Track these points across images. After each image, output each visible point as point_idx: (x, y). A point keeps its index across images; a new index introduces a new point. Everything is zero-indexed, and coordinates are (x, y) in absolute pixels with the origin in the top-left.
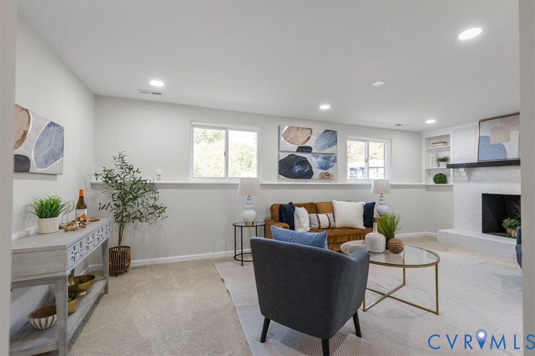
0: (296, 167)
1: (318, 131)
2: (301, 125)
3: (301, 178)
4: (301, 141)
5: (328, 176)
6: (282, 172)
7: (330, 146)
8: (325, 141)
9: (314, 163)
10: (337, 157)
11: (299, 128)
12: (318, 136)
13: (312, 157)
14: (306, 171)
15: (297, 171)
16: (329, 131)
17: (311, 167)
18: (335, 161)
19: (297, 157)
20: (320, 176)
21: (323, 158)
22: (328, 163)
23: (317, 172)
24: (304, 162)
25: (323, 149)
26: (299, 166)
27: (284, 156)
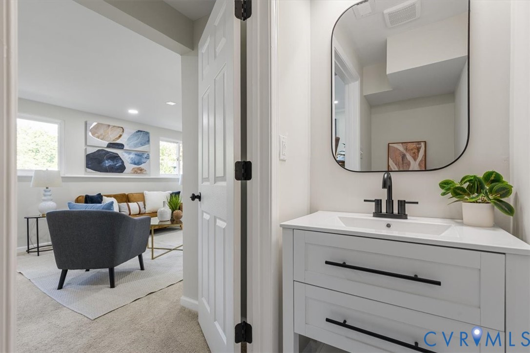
0: (106, 162)
1: (129, 130)
2: (112, 123)
3: (112, 172)
4: (112, 137)
5: (141, 170)
6: (90, 166)
7: (142, 145)
8: (137, 140)
9: (127, 158)
10: (150, 155)
11: (109, 126)
12: (131, 134)
13: (124, 154)
14: (117, 165)
15: (107, 165)
16: (141, 131)
17: (123, 162)
18: (148, 158)
19: (108, 152)
20: (132, 170)
21: (136, 154)
22: (141, 159)
23: (129, 167)
24: (116, 157)
25: (136, 146)
26: (110, 161)
27: (91, 150)
